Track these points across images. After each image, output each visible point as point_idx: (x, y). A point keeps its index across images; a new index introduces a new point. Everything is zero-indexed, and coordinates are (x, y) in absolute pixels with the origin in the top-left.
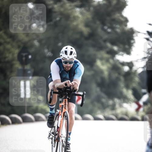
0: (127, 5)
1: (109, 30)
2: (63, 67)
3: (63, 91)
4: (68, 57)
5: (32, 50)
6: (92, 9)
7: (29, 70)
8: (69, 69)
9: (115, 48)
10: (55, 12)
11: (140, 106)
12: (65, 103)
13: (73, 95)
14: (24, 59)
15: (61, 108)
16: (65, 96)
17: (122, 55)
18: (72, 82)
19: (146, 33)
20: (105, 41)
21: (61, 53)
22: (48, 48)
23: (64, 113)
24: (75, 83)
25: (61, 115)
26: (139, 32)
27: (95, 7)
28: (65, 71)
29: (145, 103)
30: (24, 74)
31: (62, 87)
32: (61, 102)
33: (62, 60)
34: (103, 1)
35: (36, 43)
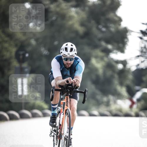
0: (121, 5)
1: (104, 29)
2: (64, 64)
3: (65, 89)
4: (68, 54)
5: (29, 49)
6: (87, 9)
7: (26, 68)
8: (70, 66)
9: (110, 47)
10: (52, 12)
11: (133, 103)
12: (67, 100)
13: (75, 92)
14: (21, 57)
15: (62, 105)
16: (67, 93)
17: (116, 53)
18: (74, 79)
19: (140, 32)
20: (100, 40)
21: (61, 50)
22: (45, 47)
23: (66, 110)
24: (77, 80)
25: (62, 112)
26: (133, 31)
27: (90, 7)
28: (66, 67)
29: (139, 100)
30: (21, 72)
31: (64, 85)
32: (62, 99)
33: (63, 57)
34: (97, 2)
35: (33, 42)
